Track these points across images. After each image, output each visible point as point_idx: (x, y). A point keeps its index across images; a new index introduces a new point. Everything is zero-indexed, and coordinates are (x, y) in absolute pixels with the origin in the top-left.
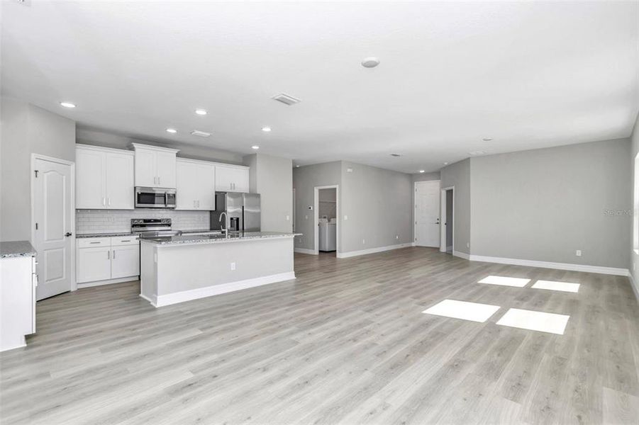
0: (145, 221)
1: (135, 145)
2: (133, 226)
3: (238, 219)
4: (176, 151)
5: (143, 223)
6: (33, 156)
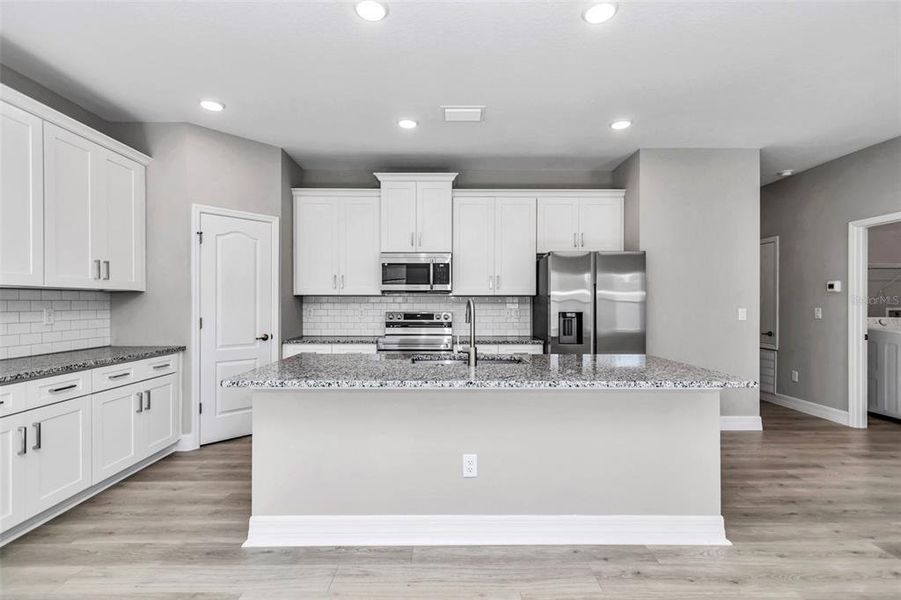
0: (407, 316)
1: (380, 176)
2: (388, 325)
3: (579, 315)
4: (451, 177)
5: (402, 320)
6: (195, 208)
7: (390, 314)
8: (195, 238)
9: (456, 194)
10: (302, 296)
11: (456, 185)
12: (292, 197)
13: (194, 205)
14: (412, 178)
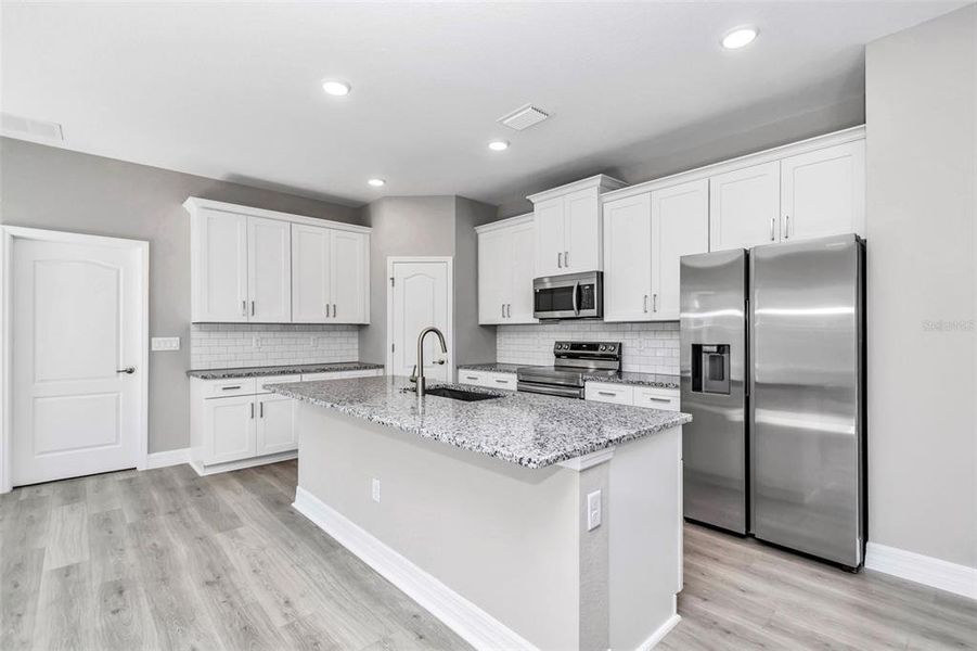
0: (574, 346)
1: (533, 198)
2: (559, 356)
4: (597, 180)
5: (569, 351)
6: (390, 260)
7: (559, 344)
8: (390, 283)
9: (606, 199)
10: (496, 326)
11: (604, 189)
12: (477, 235)
13: (389, 258)
14: (557, 193)
